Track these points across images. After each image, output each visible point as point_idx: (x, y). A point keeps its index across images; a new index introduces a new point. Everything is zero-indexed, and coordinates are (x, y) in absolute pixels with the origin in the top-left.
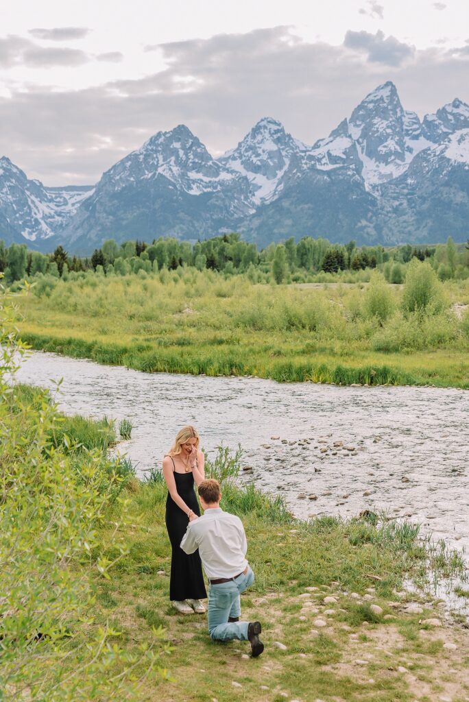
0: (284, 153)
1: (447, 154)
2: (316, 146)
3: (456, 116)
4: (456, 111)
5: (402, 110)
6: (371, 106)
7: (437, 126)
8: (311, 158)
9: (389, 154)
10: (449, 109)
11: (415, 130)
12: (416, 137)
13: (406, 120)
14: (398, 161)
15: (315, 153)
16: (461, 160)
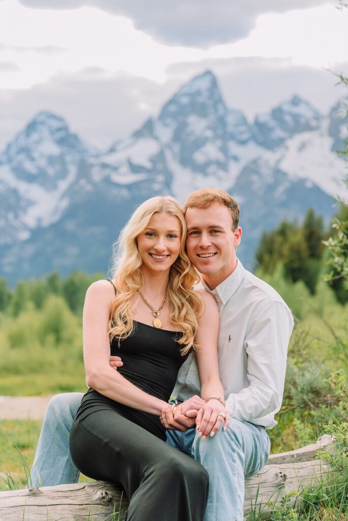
0: (68, 158)
1: (285, 166)
2: (112, 150)
3: (296, 117)
4: (295, 110)
5: (225, 108)
6: (185, 100)
7: (270, 130)
8: (104, 166)
9: (208, 163)
10: (287, 108)
11: (242, 133)
12: (243, 143)
13: (231, 119)
14: (221, 173)
15: (111, 159)
16: (302, 174)
